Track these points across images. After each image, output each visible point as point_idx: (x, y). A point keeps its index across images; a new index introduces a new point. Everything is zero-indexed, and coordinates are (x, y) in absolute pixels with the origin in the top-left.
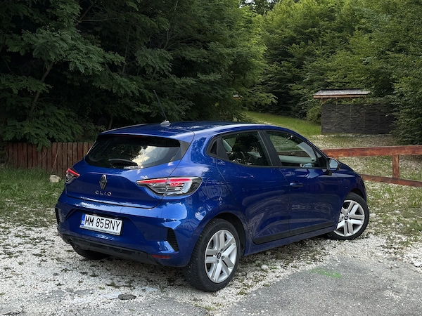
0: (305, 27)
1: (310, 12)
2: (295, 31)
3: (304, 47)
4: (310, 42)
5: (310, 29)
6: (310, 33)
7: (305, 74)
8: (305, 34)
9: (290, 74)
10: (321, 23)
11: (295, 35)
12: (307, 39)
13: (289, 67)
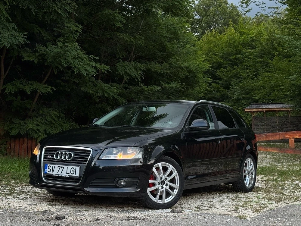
0: (230, 54)
1: (234, 42)
2: (222, 58)
3: (231, 71)
4: (235, 67)
5: (235, 56)
6: (235, 59)
7: (232, 94)
8: (230, 60)
9: (219, 94)
10: (244, 50)
11: (222, 61)
12: (233, 64)
13: (218, 88)
